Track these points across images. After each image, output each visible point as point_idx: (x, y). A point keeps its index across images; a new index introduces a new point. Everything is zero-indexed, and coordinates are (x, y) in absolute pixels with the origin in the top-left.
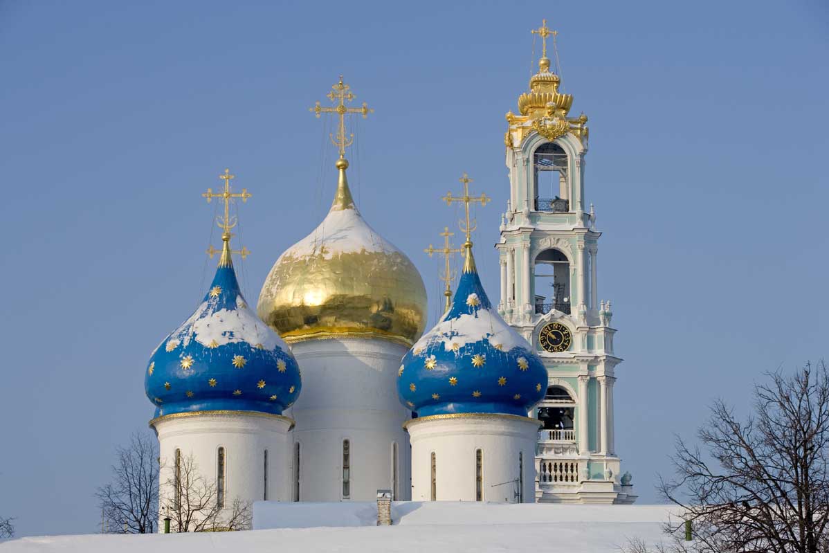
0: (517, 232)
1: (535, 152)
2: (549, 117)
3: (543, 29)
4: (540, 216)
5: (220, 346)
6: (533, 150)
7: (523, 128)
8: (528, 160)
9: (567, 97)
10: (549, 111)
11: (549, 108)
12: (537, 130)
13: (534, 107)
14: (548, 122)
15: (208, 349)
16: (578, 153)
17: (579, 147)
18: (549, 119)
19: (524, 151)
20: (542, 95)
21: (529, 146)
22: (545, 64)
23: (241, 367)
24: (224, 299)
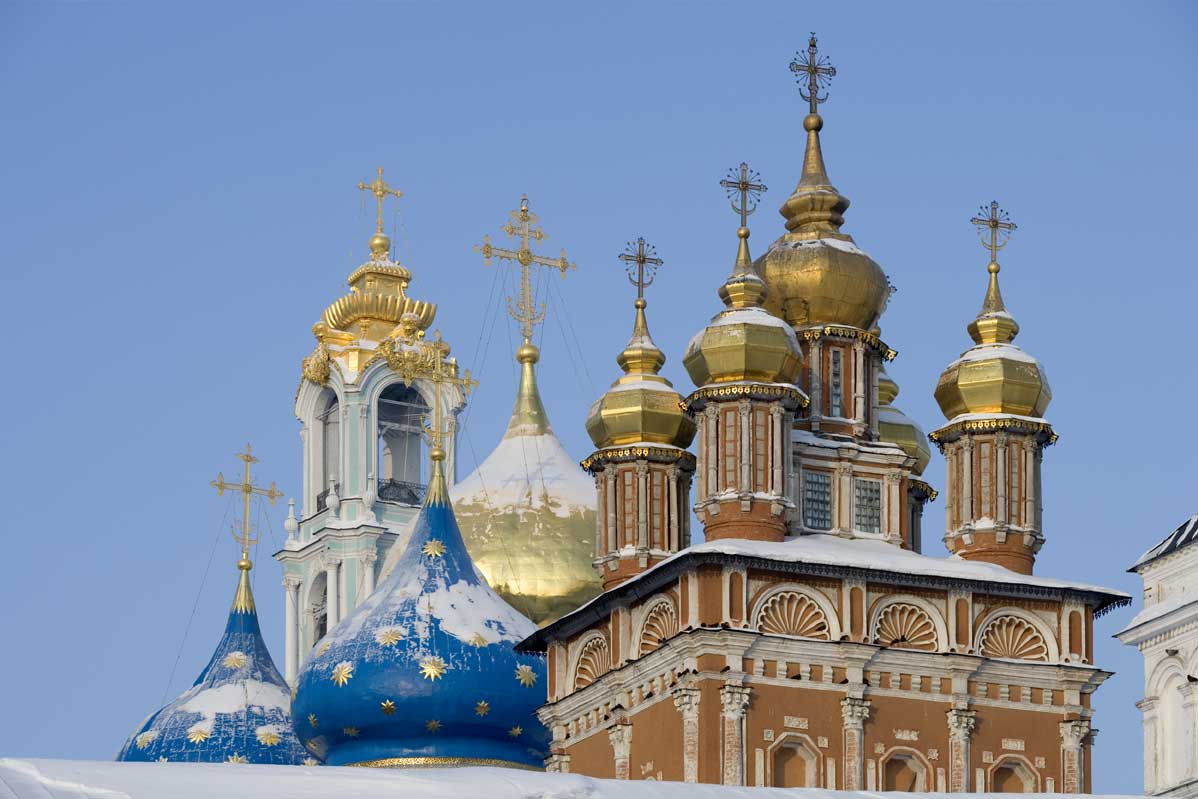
0: (352, 533)
1: (381, 396)
2: (406, 340)
3: (379, 183)
4: (386, 510)
5: (490, 645)
6: (378, 391)
7: (361, 351)
8: (368, 411)
9: (429, 308)
10: (408, 327)
11: (408, 323)
12: (387, 358)
13: (372, 318)
14: (405, 347)
15: (470, 648)
16: (451, 409)
17: (453, 398)
18: (407, 342)
19: (362, 393)
20: (380, 296)
21: (371, 387)
22: (382, 246)
23: (530, 685)
24: (456, 564)
